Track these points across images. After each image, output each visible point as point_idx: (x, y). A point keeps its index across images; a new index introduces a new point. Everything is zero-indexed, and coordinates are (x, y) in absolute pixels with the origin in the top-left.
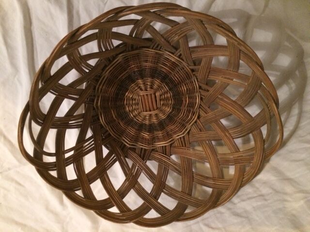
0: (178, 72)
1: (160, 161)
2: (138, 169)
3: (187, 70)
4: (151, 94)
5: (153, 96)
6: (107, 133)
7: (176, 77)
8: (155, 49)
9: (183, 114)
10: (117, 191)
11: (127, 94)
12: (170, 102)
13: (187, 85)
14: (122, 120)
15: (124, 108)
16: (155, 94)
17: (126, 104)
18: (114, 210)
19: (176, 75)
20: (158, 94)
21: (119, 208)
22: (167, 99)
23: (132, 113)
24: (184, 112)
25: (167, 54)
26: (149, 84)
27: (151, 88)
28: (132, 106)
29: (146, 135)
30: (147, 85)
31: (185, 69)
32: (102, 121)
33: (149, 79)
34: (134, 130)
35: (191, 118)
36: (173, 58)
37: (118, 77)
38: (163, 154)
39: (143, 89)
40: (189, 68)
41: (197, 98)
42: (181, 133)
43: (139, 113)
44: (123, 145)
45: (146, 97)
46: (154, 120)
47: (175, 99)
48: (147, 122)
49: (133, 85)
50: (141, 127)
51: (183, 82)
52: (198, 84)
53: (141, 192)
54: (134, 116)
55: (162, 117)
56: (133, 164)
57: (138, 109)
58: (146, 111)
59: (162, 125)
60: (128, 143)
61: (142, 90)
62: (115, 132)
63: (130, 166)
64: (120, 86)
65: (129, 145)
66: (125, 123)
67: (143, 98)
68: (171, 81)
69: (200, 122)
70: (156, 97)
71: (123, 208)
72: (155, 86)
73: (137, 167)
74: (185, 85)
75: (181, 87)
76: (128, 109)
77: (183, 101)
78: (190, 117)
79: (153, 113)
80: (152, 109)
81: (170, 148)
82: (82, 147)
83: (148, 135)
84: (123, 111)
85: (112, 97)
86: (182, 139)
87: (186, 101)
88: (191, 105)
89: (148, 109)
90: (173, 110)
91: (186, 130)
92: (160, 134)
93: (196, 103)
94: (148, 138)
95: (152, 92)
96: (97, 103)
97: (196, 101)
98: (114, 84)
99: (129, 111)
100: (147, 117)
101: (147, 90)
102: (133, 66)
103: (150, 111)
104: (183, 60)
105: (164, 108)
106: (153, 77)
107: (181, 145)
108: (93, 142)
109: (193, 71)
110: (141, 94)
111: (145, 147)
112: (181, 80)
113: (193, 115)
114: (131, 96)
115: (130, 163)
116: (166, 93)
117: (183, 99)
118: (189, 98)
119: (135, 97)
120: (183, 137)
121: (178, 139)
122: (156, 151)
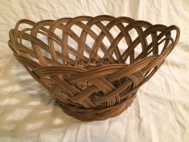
1: (96, 55)
2: (110, 51)
10: (123, 36)
18: (125, 24)
20: (86, 84)
21: (123, 26)
38: (93, 59)
53: (110, 37)
56: (112, 54)
63: (114, 53)
71: (120, 26)
73: (110, 52)
81: (88, 62)
86: (79, 64)
107: (81, 61)
115: (114, 56)
120: (78, 64)
121: (82, 65)
122: (97, 62)
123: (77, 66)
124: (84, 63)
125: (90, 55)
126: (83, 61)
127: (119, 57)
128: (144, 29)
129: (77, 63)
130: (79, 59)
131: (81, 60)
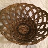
2: (26, 15)
5: (23, 30)
6: (32, 23)
15: (29, 28)
18: (32, 7)
44: (29, 21)
50: (25, 24)
66: (29, 25)
77: (16, 29)
79: (23, 27)
82: (38, 20)
90: (18, 27)
109: (14, 35)
111: (24, 20)
128: (39, 10)
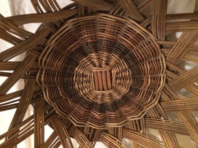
0: (142, 47)
3: (154, 46)
4: (106, 72)
5: (108, 74)
6: (52, 111)
7: (139, 53)
8: (115, 16)
9: (142, 96)
11: (77, 69)
12: (128, 81)
13: (151, 64)
14: (70, 97)
15: (73, 85)
16: (110, 71)
17: (76, 81)
19: (139, 51)
20: (114, 72)
22: (124, 78)
23: (82, 91)
24: (143, 94)
25: (130, 23)
26: (104, 59)
27: (107, 64)
28: (82, 83)
29: (97, 115)
30: (102, 60)
31: (152, 44)
32: (46, 97)
33: (106, 54)
34: (84, 109)
35: (151, 101)
36: (139, 29)
37: (66, 48)
38: (114, 136)
39: (97, 64)
40: (158, 43)
41: (162, 79)
42: (137, 116)
43: (90, 91)
44: (70, 124)
45: (99, 74)
46: (107, 100)
47: (134, 78)
48: (99, 102)
49: (84, 59)
51: (146, 59)
52: (166, 64)
54: (84, 94)
55: (117, 97)
57: (89, 87)
58: (99, 90)
59: (115, 105)
60: (75, 122)
61: (96, 66)
62: (61, 110)
64: (68, 59)
65: (77, 124)
66: (73, 101)
67: (95, 76)
68: (133, 57)
69: (161, 106)
70: (111, 74)
72: (112, 63)
74: (149, 63)
75: (143, 65)
76: (77, 86)
77: (143, 81)
78: (149, 100)
79: (106, 92)
80: (105, 88)
81: (123, 129)
82: (18, 131)
83: (99, 115)
84: (71, 87)
85: (58, 72)
86: (137, 122)
87: (147, 82)
88: (153, 87)
89: (101, 88)
90: (130, 91)
91: (143, 113)
92: (113, 115)
93: (159, 85)
94: (99, 118)
95: (108, 68)
96: (40, 77)
97: (160, 82)
98: (62, 56)
99: (79, 88)
100: (99, 97)
101: (101, 67)
102: (86, 36)
103: (103, 90)
104: (151, 32)
105: (120, 87)
106: (110, 51)
108: (33, 123)
109: (161, 46)
110: (94, 71)
111: (94, 126)
112: (145, 57)
113: (154, 98)
114: (82, 72)
116: (125, 71)
117: (144, 79)
118: (151, 78)
119: (86, 73)
120: (139, 120)
121: (132, 121)
122: (107, 132)
123: (139, 117)
124: (130, 127)
125: (121, 144)
126: (132, 130)
127: (66, 141)
129: (141, 123)
130: (140, 132)
131: (134, 131)
